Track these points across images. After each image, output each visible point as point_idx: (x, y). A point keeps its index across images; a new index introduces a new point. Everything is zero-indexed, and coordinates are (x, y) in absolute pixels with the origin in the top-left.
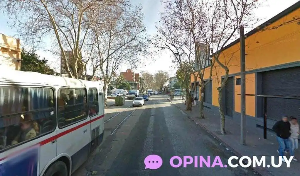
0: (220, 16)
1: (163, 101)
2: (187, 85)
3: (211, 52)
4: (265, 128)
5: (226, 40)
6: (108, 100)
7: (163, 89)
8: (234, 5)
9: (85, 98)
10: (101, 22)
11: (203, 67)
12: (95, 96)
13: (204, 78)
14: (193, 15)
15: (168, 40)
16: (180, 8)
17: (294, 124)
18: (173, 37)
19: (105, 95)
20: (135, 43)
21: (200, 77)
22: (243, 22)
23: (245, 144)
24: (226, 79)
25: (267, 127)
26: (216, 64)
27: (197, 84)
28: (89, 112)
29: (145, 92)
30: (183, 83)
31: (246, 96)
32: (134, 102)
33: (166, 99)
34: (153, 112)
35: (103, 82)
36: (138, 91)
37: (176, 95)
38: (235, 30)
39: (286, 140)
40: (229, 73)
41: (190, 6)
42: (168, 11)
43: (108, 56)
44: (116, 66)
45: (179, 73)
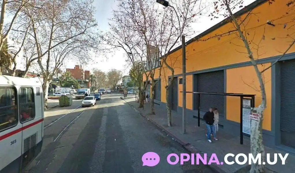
0: (167, 24)
1: (116, 100)
2: (140, 84)
3: (160, 54)
4: (199, 118)
5: (172, 45)
6: (49, 101)
7: (116, 88)
8: (178, 17)
9: (14, 99)
10: (39, 6)
11: (153, 68)
12: (30, 97)
13: (155, 78)
14: (145, 19)
15: (121, 39)
16: (133, 9)
17: (216, 113)
18: (126, 36)
19: (44, 95)
20: (84, 37)
21: (151, 77)
22: (184, 32)
23: (185, 133)
24: (172, 79)
25: (200, 117)
26: (164, 65)
27: (149, 82)
28: (20, 116)
29: (96, 91)
30: (136, 81)
31: (187, 94)
32: (84, 102)
33: (119, 97)
34: (106, 112)
35: (42, 79)
36: (89, 90)
37: (130, 93)
38: (178, 37)
39: (212, 126)
40: (175, 74)
41: (142, 10)
42: (121, 10)
43: (49, 49)
44: (60, 61)
45: (132, 72)
